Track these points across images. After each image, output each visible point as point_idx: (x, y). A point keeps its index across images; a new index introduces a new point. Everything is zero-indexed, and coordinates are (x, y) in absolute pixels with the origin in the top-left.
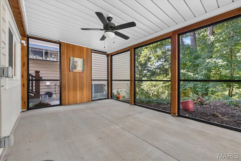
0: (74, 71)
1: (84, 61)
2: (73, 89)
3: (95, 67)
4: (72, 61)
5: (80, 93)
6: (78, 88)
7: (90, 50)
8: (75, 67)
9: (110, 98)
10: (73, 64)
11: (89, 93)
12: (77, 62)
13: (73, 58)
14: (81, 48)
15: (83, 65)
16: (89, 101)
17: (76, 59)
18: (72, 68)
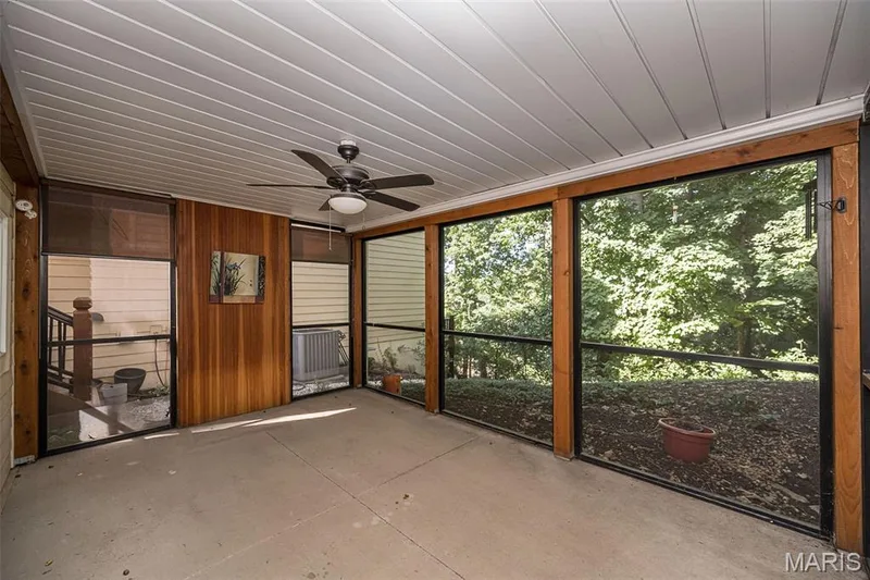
0: (226, 299)
1: (262, 262)
2: (222, 367)
3: (307, 287)
4: (218, 265)
5: (246, 374)
6: (241, 360)
7: (286, 223)
8: (228, 286)
9: (360, 386)
10: (220, 275)
11: (283, 374)
12: (235, 267)
13: (222, 255)
14: (252, 219)
15: (262, 277)
16: (282, 404)
17: (235, 258)
18: (218, 288)
